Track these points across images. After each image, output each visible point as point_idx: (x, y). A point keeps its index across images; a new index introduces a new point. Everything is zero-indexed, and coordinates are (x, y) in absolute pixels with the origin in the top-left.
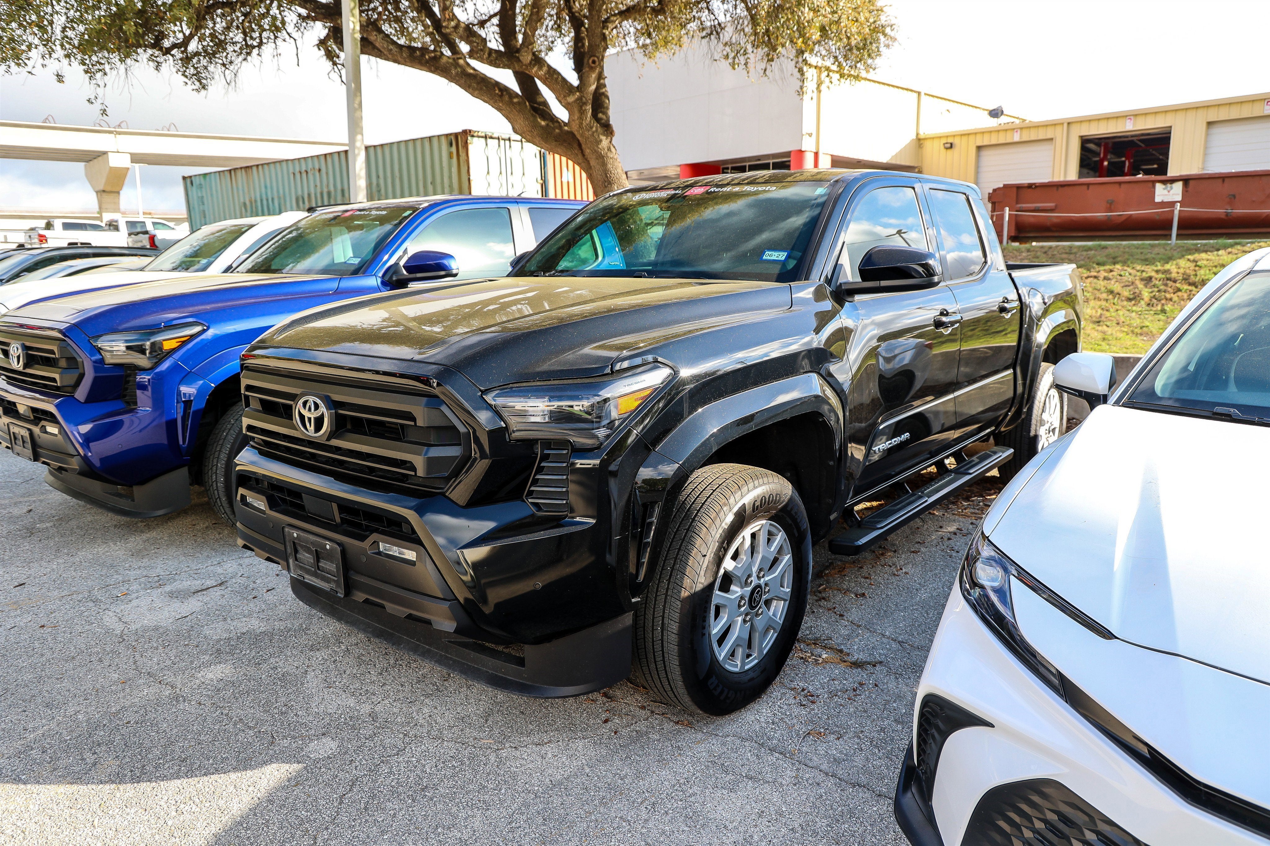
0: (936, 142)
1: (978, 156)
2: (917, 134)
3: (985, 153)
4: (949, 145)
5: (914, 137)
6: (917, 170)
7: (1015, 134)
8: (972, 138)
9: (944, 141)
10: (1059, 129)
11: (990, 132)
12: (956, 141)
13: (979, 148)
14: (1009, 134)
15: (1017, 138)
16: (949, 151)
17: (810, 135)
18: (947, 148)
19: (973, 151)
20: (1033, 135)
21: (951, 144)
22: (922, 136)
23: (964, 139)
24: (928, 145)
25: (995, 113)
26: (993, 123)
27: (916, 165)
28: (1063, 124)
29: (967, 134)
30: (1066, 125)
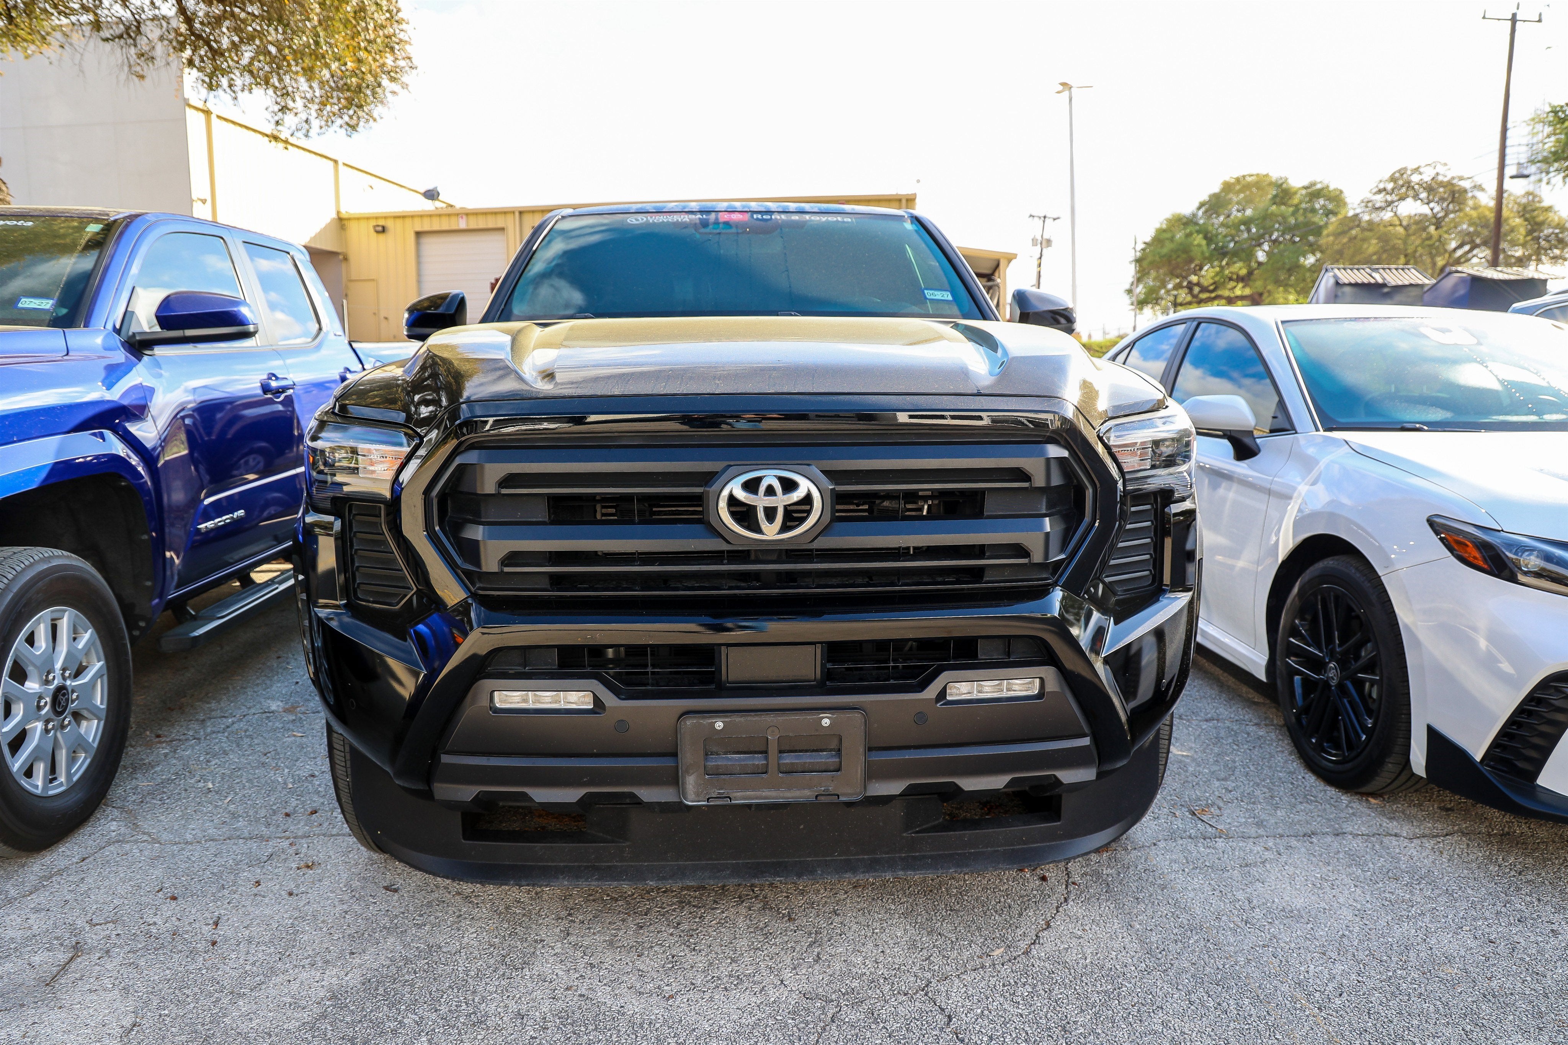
0: (363, 224)
1: (418, 244)
2: (338, 213)
3: (426, 241)
4: (380, 229)
5: (334, 216)
6: (341, 257)
7: (460, 220)
8: (408, 221)
9: (374, 223)
10: (510, 218)
11: (430, 216)
12: (389, 224)
13: (418, 234)
14: (453, 219)
15: (462, 224)
16: (381, 236)
17: (204, 201)
18: (377, 232)
19: (412, 237)
20: (481, 223)
21: (383, 227)
22: (344, 215)
23: (399, 222)
24: (353, 227)
25: (431, 195)
26: (429, 206)
27: (339, 251)
28: (514, 212)
29: (401, 217)
30: (517, 214)
